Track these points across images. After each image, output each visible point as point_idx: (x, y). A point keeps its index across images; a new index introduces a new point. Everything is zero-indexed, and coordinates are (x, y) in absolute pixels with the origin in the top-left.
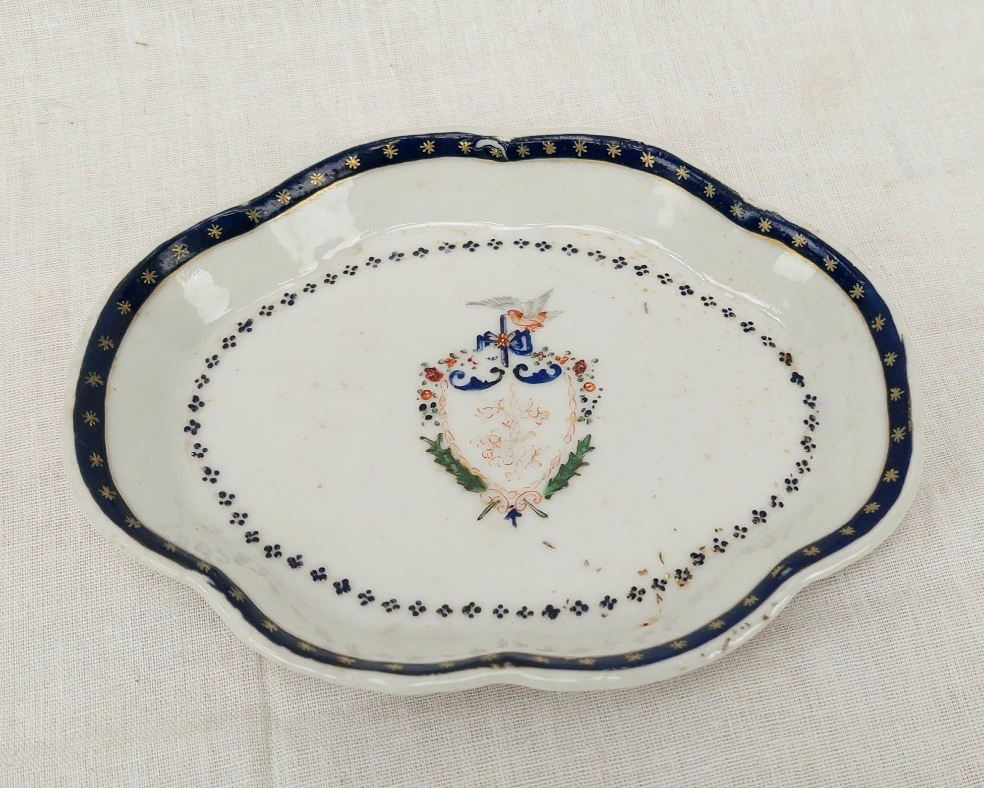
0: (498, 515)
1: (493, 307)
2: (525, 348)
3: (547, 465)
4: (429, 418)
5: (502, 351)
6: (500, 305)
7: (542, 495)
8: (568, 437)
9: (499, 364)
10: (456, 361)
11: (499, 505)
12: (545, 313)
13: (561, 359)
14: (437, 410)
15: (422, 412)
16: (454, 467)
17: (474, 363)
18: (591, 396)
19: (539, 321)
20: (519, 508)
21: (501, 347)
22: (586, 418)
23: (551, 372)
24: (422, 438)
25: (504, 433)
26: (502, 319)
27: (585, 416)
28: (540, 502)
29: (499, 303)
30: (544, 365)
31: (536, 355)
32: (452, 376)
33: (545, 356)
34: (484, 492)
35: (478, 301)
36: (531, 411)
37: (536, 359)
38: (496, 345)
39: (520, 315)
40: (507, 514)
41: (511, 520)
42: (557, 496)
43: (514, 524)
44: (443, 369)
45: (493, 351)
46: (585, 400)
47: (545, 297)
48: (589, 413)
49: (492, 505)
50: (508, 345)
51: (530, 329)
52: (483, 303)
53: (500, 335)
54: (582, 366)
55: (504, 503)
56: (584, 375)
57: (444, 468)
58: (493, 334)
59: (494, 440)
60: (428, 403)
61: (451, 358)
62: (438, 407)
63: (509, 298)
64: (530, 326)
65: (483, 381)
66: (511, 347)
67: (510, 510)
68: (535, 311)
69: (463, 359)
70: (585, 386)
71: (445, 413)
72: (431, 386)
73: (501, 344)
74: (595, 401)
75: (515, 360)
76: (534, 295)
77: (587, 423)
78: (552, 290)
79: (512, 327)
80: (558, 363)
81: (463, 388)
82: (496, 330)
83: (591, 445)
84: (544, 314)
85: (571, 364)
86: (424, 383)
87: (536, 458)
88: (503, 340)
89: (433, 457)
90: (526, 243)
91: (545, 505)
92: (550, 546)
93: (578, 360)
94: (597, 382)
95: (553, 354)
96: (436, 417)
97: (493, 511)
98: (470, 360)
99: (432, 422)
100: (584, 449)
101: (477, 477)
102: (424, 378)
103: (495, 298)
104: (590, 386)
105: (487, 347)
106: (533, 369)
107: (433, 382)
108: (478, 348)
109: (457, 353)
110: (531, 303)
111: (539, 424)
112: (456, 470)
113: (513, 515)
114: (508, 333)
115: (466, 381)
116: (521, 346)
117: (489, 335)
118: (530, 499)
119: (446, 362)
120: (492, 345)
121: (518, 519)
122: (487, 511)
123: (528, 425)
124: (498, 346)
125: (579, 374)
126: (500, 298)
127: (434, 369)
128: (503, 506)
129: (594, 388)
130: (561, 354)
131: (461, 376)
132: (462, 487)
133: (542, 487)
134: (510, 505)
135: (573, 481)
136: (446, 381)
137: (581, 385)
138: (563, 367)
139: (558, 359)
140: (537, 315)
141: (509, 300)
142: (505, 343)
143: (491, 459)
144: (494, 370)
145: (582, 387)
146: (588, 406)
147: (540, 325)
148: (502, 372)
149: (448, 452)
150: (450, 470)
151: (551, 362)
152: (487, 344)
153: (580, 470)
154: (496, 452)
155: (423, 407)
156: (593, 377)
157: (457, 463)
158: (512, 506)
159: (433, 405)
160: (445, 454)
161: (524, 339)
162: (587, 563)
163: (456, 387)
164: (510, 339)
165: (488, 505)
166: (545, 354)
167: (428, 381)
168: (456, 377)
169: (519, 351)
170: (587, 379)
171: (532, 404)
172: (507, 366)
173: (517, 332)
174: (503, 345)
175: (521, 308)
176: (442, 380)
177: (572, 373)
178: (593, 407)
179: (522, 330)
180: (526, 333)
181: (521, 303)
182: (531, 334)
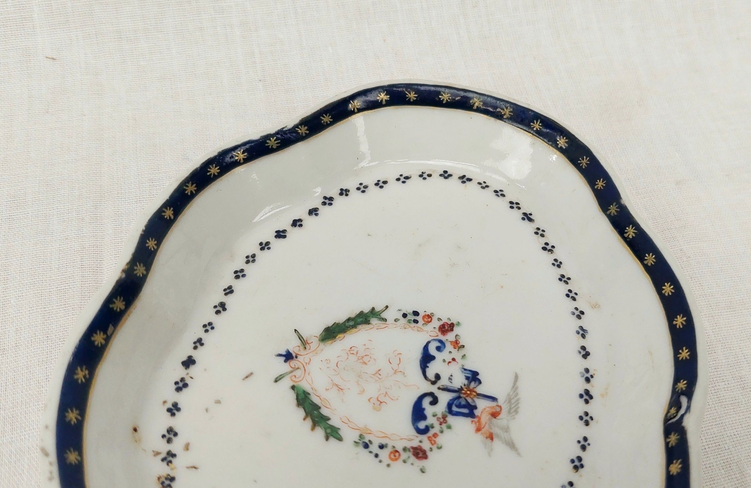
0: (293, 345)
1: (509, 395)
2: (455, 409)
3: (324, 394)
4: (405, 316)
5: (456, 389)
6: (510, 402)
7: (298, 383)
8: (347, 421)
9: (443, 382)
10: (455, 348)
11: (302, 348)
12: (492, 439)
13: (433, 438)
14: (410, 323)
15: (412, 312)
16: (351, 323)
17: (450, 362)
18: (384, 454)
19: (483, 430)
20: (293, 363)
21: (461, 389)
22: (361, 442)
23: (422, 425)
24: (387, 307)
25: (371, 369)
26: (494, 399)
27: (364, 442)
28: (292, 380)
29: (513, 401)
30: (430, 420)
31: (444, 417)
32: (440, 341)
33: (441, 424)
34: (317, 339)
35: (518, 384)
36: (385, 396)
37: (440, 415)
38: (465, 385)
39: (495, 415)
40: (291, 351)
41: (284, 353)
42: (291, 396)
43: (280, 355)
44: (451, 337)
45: (459, 381)
46: (382, 447)
47: (511, 445)
48: (366, 446)
49: (304, 343)
50: (462, 395)
51: (476, 420)
52: (515, 387)
53: (475, 392)
54: (421, 455)
55: (302, 352)
56: (410, 454)
57: (353, 316)
58: (478, 385)
59: (366, 359)
60: (419, 318)
61: (459, 345)
62: (413, 325)
63: (516, 412)
64: (479, 421)
65: (428, 365)
66: (459, 397)
67: (294, 355)
68: (495, 430)
69: (456, 354)
70: (397, 451)
71: (405, 328)
72: (436, 324)
73: (465, 390)
74: (377, 456)
75: (444, 398)
76: (515, 435)
77: (355, 442)
78: (519, 454)
79: (482, 405)
80: (431, 433)
81: (426, 348)
82: (481, 389)
83: (332, 439)
84: (491, 437)
85: (426, 445)
86: (439, 319)
87: (335, 388)
88: (468, 392)
89: (366, 310)
90: (584, 448)
91: (287, 383)
92: (247, 377)
93: (429, 453)
94: (398, 465)
95: (442, 432)
96: (403, 321)
97: (299, 342)
98: (454, 359)
99: (400, 316)
100: (329, 431)
101: (335, 337)
102: (445, 320)
103: (518, 400)
104: (395, 456)
105: (464, 377)
106: (429, 410)
107: (439, 326)
108: (465, 370)
109: (462, 352)
110: (507, 430)
111: (369, 400)
112: (347, 324)
113: (288, 357)
114: (475, 399)
115: (432, 350)
116: (459, 406)
117: (477, 383)
118: (298, 373)
119: (456, 341)
120: (466, 382)
121: (283, 359)
122: (300, 337)
123: (372, 390)
124: (463, 387)
125: (411, 450)
126: (518, 403)
127: (452, 330)
128: (299, 350)
129: (392, 460)
130: (441, 440)
131: (438, 349)
132: (330, 325)
133: (305, 385)
134: (298, 356)
135: (301, 413)
136: (437, 336)
137: (399, 448)
138: (424, 437)
139: (435, 435)
140: (491, 431)
141: (514, 410)
142: (464, 394)
143: (349, 352)
144: (438, 377)
145: (397, 449)
146: (374, 448)
147: (478, 430)
148: (433, 383)
149: (367, 322)
150: (349, 320)
151: (433, 427)
152: (467, 378)
153: (309, 422)
154: (353, 358)
155: (416, 313)
156: (405, 462)
157: (354, 326)
158: (296, 357)
159: (416, 322)
160: (366, 319)
161: (465, 411)
162: (218, 402)
163: (429, 342)
164: (470, 400)
165: (305, 340)
166: (444, 426)
167: (441, 323)
168: (438, 344)
169: (453, 403)
170: (404, 456)
171: (392, 399)
172: (439, 388)
173: (475, 407)
174: (463, 392)
175: (502, 419)
176: (439, 334)
177: (415, 444)
178: (371, 452)
179: (477, 412)
180: (471, 415)
181: (508, 420)
182: (469, 420)
